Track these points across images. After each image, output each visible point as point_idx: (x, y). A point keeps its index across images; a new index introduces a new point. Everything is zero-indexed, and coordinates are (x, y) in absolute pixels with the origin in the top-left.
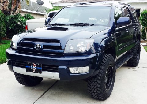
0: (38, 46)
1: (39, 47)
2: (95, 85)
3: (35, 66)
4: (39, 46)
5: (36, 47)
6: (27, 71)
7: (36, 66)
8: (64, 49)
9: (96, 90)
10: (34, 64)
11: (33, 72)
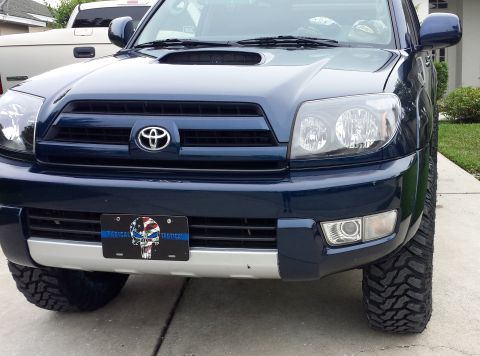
0: (156, 137)
1: (162, 142)
2: (400, 279)
3: (150, 227)
4: (160, 132)
5: (145, 141)
7: (158, 229)
9: (406, 299)
10: (146, 220)
11: (145, 255)
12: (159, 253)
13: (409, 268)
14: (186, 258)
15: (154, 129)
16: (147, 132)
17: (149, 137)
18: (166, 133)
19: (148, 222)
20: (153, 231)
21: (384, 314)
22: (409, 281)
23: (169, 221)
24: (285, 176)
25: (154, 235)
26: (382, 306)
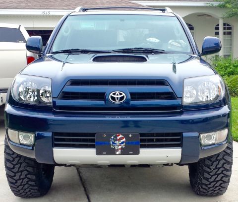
0: (119, 96)
2: (220, 165)
3: (120, 139)
4: (121, 94)
5: (113, 98)
6: (98, 153)
7: (124, 140)
8: (182, 98)
9: (222, 175)
10: (119, 135)
11: (118, 153)
12: (124, 152)
13: (224, 159)
14: (138, 153)
15: (117, 93)
16: (114, 94)
17: (116, 96)
18: (123, 94)
19: (120, 137)
20: (122, 141)
21: (210, 184)
22: (224, 166)
23: (130, 136)
24: (181, 113)
25: (123, 143)
26: (210, 180)
